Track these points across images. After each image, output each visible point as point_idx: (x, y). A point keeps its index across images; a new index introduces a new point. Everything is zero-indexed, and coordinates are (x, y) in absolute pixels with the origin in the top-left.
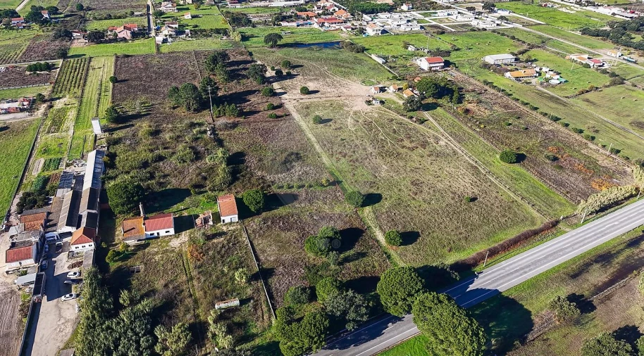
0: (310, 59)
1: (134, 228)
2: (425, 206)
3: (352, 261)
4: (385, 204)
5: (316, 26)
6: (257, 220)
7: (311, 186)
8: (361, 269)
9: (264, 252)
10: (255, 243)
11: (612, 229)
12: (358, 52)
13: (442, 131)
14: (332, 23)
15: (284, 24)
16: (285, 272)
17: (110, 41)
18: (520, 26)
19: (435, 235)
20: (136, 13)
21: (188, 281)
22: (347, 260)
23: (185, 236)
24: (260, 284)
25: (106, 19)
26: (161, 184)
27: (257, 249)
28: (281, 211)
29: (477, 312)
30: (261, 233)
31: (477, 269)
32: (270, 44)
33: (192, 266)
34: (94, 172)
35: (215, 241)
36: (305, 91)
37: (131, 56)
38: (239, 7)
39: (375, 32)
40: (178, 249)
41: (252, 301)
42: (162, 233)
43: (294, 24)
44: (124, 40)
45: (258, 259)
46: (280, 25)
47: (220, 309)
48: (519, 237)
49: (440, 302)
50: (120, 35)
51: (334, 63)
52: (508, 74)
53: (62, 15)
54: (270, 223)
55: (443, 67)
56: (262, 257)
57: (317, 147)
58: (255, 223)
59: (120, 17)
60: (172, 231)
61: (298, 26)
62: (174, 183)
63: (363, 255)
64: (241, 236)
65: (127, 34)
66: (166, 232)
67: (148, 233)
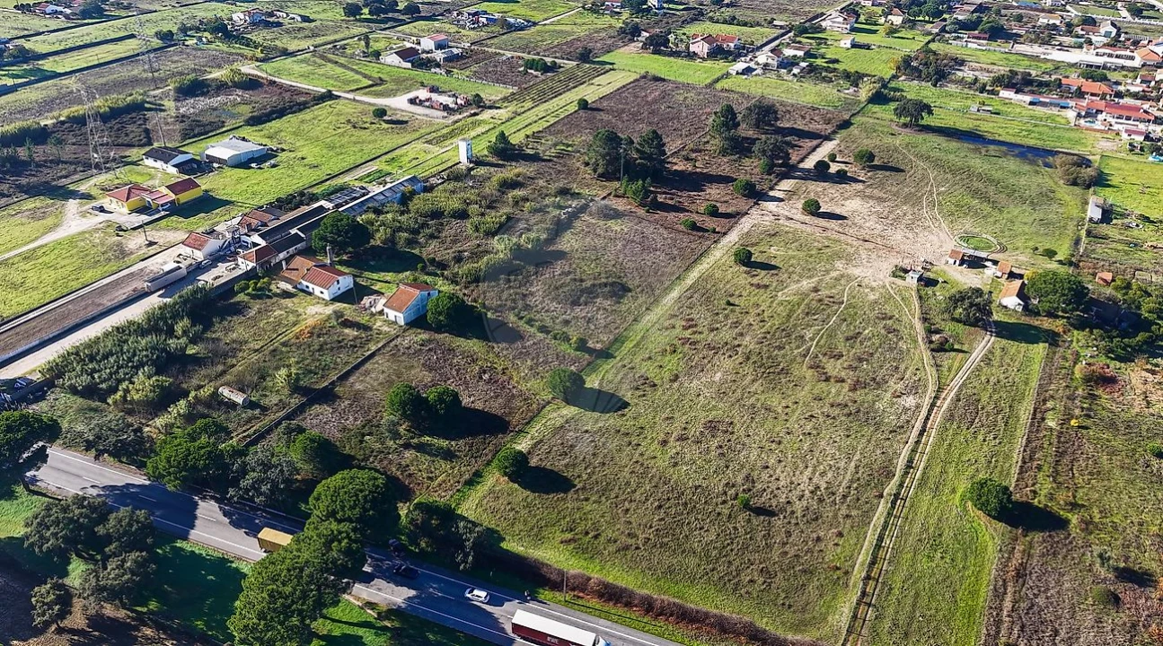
1: (297, 270)
2: (661, 463)
3: (423, 452)
5: (1070, 113)
6: (423, 336)
9: (367, 373)
10: (376, 359)
12: (1075, 184)
13: (957, 382)
14: (1120, 117)
15: (1005, 94)
16: (344, 408)
17: (676, 54)
19: (590, 507)
20: (775, 23)
21: (255, 351)
23: (333, 308)
24: (297, 401)
25: (725, 22)
26: (411, 242)
27: (368, 366)
28: (473, 345)
30: (400, 353)
33: (284, 339)
34: (374, 196)
35: (346, 330)
36: (813, 209)
37: (664, 80)
38: (975, 46)
40: (304, 316)
41: (260, 411)
42: (317, 290)
43: (1028, 98)
44: (692, 56)
45: (346, 375)
46: (997, 93)
47: (222, 394)
50: (692, 49)
51: (979, 185)
54: (428, 348)
56: (351, 379)
57: (674, 294)
58: (413, 337)
59: (745, 24)
60: (326, 296)
61: (1031, 103)
62: (428, 249)
63: (446, 454)
64: (377, 342)
65: (701, 48)
66: (322, 292)
67: (305, 283)
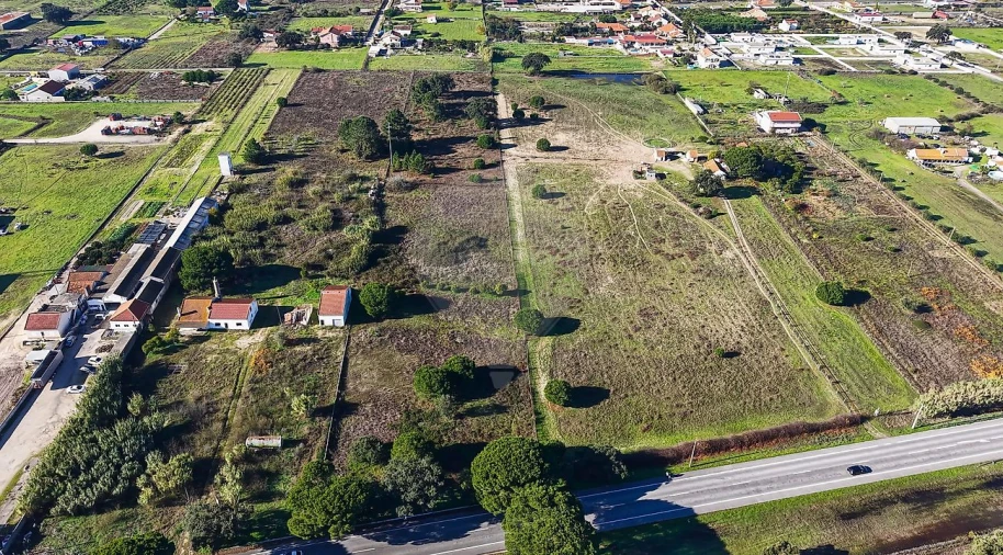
0: (582, 97)
1: (195, 312)
2: (643, 351)
3: (479, 415)
4: (579, 337)
5: (619, 47)
6: (372, 328)
7: (477, 292)
8: (486, 430)
9: (357, 376)
10: (352, 361)
11: (968, 450)
12: (666, 92)
13: (739, 234)
14: (647, 44)
15: (570, 40)
16: (373, 411)
17: (308, 48)
18: (985, 72)
19: (634, 400)
20: (362, 11)
21: (232, 398)
22: (472, 412)
23: (261, 335)
24: (325, 423)
25: (320, 16)
26: (266, 256)
27: (350, 371)
28: (415, 321)
29: (638, 538)
30: (367, 350)
31: (675, 469)
32: (531, 69)
33: (248, 377)
34: (188, 227)
35: (298, 349)
36: (545, 146)
37: (324, 71)
38: (515, 9)
39: (709, 63)
40: (242, 351)
41: (301, 445)
42: (232, 325)
43: (586, 41)
44: (327, 47)
45: (343, 386)
46: (563, 41)
47: (252, 446)
48: (778, 430)
49: (552, 504)
50: (323, 41)
51: (616, 105)
52: (912, 153)
53: (267, 8)
54: (387, 336)
55: (799, 130)
56: (350, 386)
57: (520, 234)
58: (365, 332)
59: (339, 15)
60: (246, 325)
61: (590, 44)
62: (288, 257)
63: (500, 409)
64: (337, 348)
65: (333, 40)
66: (238, 324)
67: (214, 321)
